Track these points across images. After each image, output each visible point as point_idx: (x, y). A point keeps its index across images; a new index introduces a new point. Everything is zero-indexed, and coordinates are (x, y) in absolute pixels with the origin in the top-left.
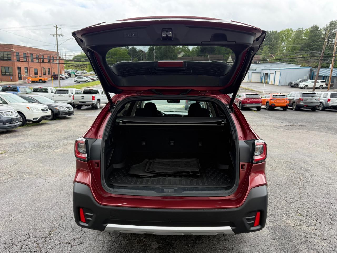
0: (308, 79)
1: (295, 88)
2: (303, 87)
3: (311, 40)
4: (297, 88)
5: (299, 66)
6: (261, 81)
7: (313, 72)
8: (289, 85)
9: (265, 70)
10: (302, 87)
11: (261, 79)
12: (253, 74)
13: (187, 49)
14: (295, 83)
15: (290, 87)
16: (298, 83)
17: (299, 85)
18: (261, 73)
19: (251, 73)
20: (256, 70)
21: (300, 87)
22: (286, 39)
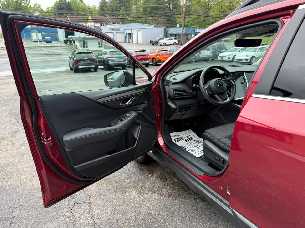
0: (165, 37)
1: (155, 45)
2: (163, 44)
3: (157, 3)
4: (157, 45)
5: (152, 26)
6: (125, 41)
7: (167, 31)
8: (151, 43)
9: (127, 29)
10: (161, 44)
11: (125, 39)
12: (117, 34)
13: (40, 8)
14: (155, 41)
15: (152, 45)
16: (157, 41)
17: (159, 43)
18: (124, 33)
19: (116, 33)
20: (119, 30)
21: (159, 44)
22: (135, 2)
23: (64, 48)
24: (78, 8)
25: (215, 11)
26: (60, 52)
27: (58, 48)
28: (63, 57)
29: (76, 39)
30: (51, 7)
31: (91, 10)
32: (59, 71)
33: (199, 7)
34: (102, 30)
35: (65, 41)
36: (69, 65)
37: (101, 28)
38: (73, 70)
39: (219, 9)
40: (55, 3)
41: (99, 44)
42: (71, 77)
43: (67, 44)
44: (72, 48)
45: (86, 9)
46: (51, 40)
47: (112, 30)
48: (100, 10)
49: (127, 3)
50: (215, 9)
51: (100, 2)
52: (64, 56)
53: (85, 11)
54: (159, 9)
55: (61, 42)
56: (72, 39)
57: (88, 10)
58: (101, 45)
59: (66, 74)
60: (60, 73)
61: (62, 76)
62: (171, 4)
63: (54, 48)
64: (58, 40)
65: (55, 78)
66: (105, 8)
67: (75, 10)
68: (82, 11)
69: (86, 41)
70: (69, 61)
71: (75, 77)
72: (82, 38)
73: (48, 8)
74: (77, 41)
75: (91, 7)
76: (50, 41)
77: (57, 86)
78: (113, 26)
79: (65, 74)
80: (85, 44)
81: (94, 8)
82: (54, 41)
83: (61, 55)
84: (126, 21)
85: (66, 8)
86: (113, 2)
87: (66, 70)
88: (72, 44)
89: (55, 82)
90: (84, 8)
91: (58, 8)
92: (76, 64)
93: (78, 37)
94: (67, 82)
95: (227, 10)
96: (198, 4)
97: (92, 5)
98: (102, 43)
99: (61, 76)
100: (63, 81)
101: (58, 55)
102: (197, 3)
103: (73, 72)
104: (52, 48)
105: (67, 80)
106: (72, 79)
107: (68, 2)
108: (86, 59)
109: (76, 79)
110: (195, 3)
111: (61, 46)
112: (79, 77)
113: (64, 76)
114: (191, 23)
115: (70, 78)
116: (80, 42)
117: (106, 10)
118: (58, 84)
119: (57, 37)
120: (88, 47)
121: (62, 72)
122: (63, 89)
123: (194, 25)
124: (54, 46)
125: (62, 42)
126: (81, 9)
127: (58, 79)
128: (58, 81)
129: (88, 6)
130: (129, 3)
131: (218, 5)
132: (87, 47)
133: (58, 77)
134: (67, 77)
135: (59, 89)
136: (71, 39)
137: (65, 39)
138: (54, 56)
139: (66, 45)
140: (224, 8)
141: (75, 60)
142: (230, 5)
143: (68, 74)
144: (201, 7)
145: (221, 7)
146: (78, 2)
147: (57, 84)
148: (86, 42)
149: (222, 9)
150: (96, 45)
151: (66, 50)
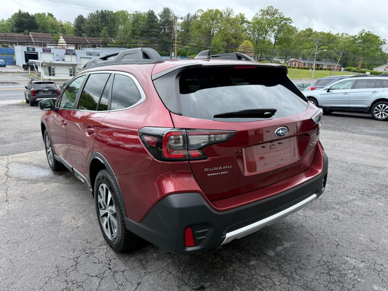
3: (149, 25)
20: (99, 55)
22: (122, 22)
23: (22, 74)
24: (46, 24)
25: (218, 39)
26: (15, 80)
27: (14, 75)
28: (19, 86)
29: (39, 64)
30: (7, 20)
31: (64, 27)
32: (12, 103)
33: (200, 33)
34: (76, 54)
35: (24, 66)
36: (25, 97)
37: (75, 52)
38: (30, 103)
39: (222, 37)
40: (13, 15)
41: (71, 72)
42: (25, 111)
43: (28, 69)
44: (34, 76)
45: (56, 26)
46: (5, 63)
47: (90, 55)
48: (76, 28)
49: (112, 22)
50: (218, 36)
51: (75, 19)
52: (21, 85)
53: (55, 28)
54: (151, 32)
55: (18, 67)
56: (35, 64)
57: (60, 27)
58: (74, 73)
59: (20, 108)
60: (12, 107)
61: (14, 109)
62: (166, 27)
63: (9, 75)
64: (16, 65)
65: (4, 112)
66: (82, 26)
67: (41, 26)
68: (51, 28)
69: (52, 67)
70: (25, 92)
71: (30, 111)
72: (47, 63)
73: (3, 20)
74: (40, 67)
75: (64, 24)
76: (3, 65)
77: (4, 120)
78: (91, 50)
79: (17, 108)
80: (51, 71)
81: (68, 25)
82: (9, 65)
83: (17, 84)
84: (109, 44)
85: (29, 23)
86: (94, 19)
87: (21, 103)
88: (34, 70)
89: (2, 116)
90: (54, 24)
91: (17, 22)
92: (33, 96)
93: (42, 62)
94: (18, 116)
95: (232, 38)
96: (198, 30)
97: (65, 21)
98: (74, 71)
99: (12, 109)
100: (14, 115)
101: (13, 84)
102: (197, 28)
103: (30, 105)
104: (6, 75)
105: (20, 114)
106: (25, 113)
107: (31, 15)
108: (46, 90)
109: (30, 113)
110: (195, 28)
111: (19, 72)
112: (35, 111)
113: (16, 109)
114: (190, 52)
115: (23, 112)
116: (45, 68)
117: (83, 29)
118: (7, 118)
119: (14, 60)
120: (56, 75)
121: (15, 106)
122: (11, 123)
123: (194, 55)
124: (8, 71)
125: (20, 67)
126: (50, 25)
127: (7, 113)
128: (8, 115)
129: (60, 22)
130: (114, 22)
131: (221, 32)
132: (54, 75)
133: (9, 110)
134: (19, 111)
135: (6, 123)
136: (33, 64)
137: (25, 63)
138: (7, 85)
139: (26, 71)
140: (228, 36)
141: (32, 91)
142: (235, 33)
143: (22, 107)
144: (202, 33)
145: (225, 34)
146: (46, 16)
147: (5, 118)
148: (53, 69)
149: (226, 37)
150: (66, 73)
151: (25, 77)
